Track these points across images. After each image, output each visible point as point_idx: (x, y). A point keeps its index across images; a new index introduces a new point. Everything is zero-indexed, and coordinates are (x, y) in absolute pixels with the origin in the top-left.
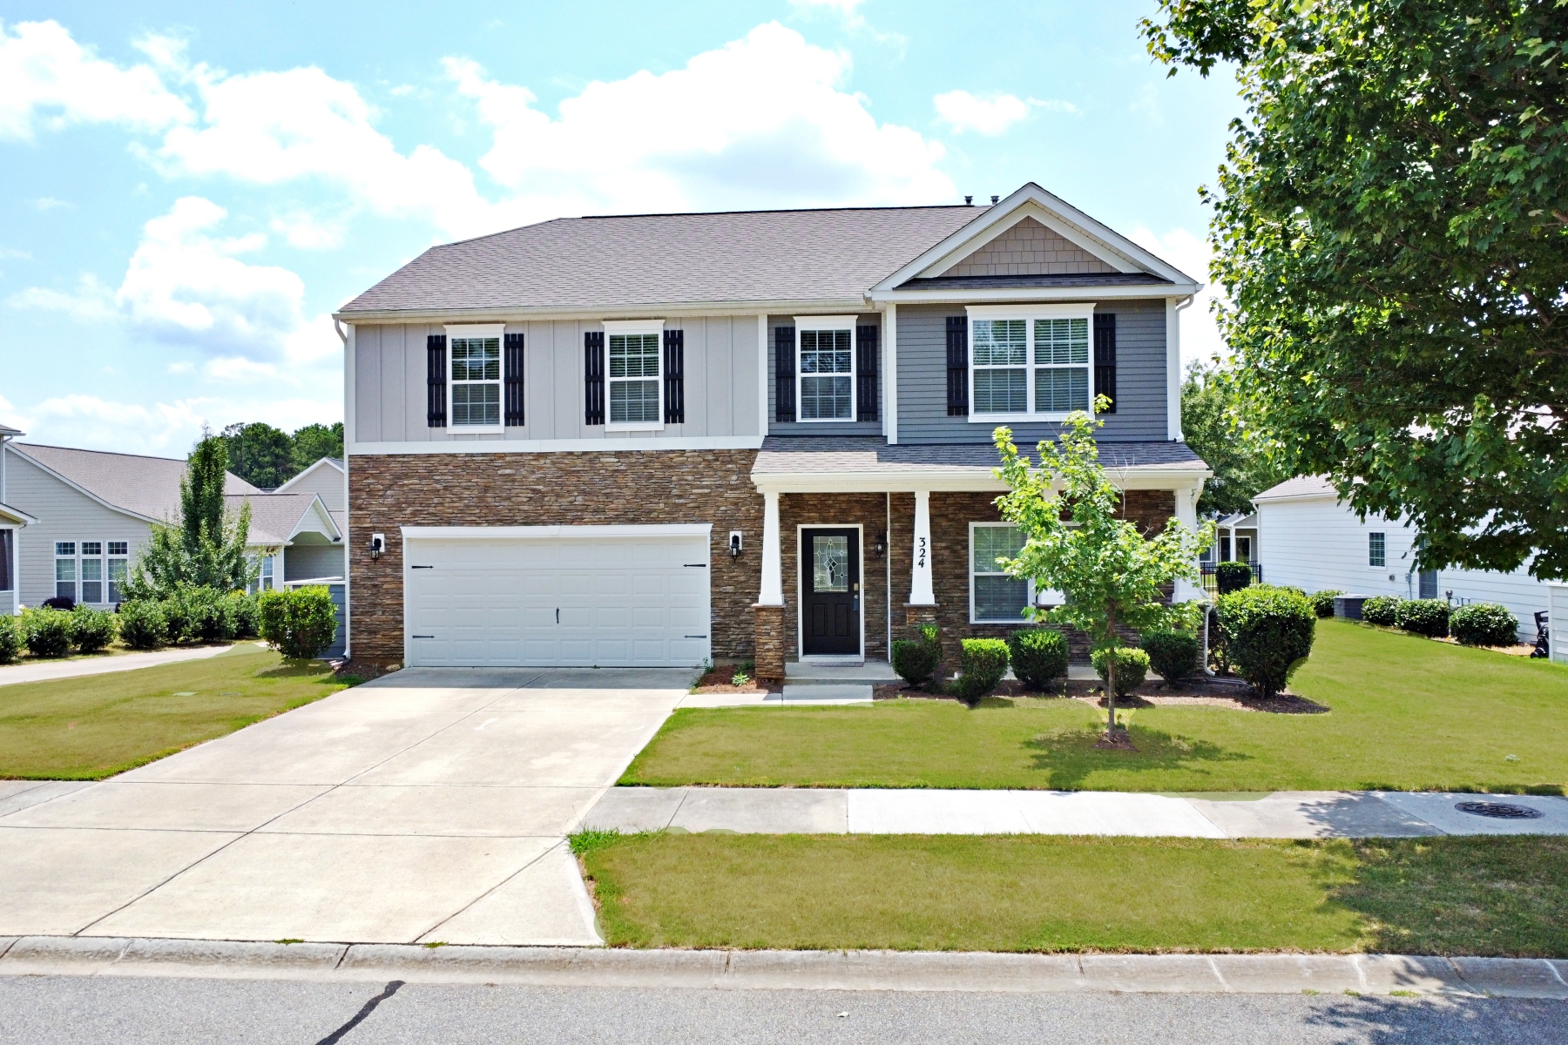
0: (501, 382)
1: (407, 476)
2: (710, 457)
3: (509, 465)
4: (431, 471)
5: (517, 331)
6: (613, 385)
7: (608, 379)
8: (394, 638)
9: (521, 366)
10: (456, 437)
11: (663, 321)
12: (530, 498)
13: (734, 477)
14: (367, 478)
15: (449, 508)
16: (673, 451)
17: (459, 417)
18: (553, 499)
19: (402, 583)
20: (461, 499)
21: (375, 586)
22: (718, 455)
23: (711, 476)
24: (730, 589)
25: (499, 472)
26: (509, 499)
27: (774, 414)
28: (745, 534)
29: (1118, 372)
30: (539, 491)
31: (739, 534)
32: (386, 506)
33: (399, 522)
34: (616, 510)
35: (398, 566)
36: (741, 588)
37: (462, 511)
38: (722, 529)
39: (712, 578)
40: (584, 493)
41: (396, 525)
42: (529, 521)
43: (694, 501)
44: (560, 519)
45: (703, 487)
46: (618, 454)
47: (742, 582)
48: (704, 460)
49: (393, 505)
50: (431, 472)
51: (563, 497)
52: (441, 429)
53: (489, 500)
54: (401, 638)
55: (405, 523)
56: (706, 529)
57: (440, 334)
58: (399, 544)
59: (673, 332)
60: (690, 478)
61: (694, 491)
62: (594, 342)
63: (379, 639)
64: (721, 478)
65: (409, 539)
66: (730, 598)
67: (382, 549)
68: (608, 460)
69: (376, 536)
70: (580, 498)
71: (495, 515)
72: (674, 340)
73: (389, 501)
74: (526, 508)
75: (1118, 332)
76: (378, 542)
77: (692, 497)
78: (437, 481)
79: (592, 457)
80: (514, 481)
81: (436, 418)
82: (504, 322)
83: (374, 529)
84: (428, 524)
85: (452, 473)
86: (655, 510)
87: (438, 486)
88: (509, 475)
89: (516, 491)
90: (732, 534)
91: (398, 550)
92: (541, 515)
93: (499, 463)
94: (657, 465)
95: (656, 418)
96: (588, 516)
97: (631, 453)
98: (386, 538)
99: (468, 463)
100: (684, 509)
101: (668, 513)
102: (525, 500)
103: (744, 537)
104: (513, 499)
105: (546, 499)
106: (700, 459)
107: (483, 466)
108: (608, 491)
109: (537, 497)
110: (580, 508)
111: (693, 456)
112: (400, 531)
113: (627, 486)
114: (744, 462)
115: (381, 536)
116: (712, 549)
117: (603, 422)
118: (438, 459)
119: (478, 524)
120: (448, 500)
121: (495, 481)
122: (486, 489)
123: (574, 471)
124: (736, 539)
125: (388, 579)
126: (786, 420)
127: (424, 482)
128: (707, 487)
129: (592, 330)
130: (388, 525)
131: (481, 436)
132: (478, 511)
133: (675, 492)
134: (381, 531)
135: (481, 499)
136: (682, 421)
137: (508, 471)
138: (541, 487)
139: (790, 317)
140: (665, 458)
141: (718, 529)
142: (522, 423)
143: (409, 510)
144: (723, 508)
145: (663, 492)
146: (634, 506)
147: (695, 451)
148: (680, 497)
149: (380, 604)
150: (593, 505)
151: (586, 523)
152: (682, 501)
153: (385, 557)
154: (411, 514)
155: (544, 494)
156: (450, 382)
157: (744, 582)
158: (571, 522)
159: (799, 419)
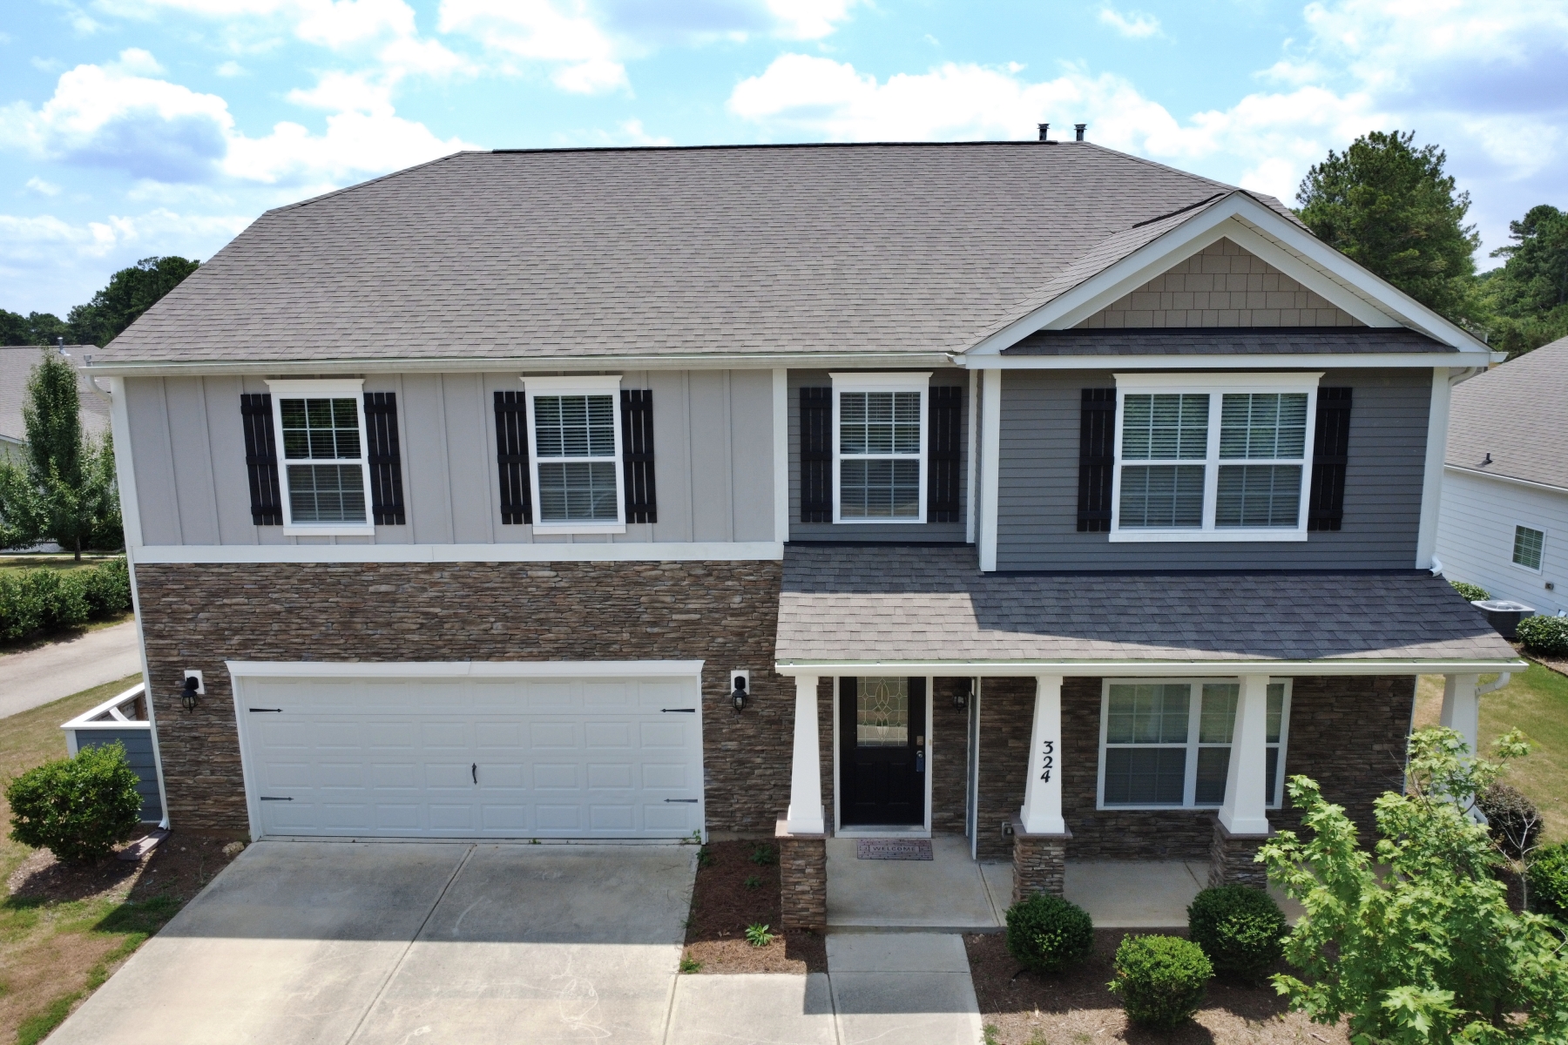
0: (364, 462)
1: (227, 593)
2: (700, 572)
3: (386, 579)
4: (265, 587)
5: (385, 388)
6: (543, 468)
7: (534, 461)
8: (233, 804)
9: (395, 440)
10: (298, 540)
11: (620, 377)
12: (421, 624)
13: (737, 599)
14: (167, 595)
15: (298, 636)
16: (642, 563)
17: (302, 510)
18: (457, 626)
19: (236, 734)
20: (314, 625)
21: (195, 738)
22: (710, 568)
23: (702, 597)
24: (732, 745)
25: (371, 589)
26: (389, 624)
27: (798, 512)
28: (754, 674)
29: (1349, 471)
30: (436, 615)
31: (745, 674)
32: (200, 633)
33: (223, 654)
34: (556, 641)
35: (228, 713)
36: (750, 744)
37: (317, 642)
38: (719, 667)
39: (704, 732)
40: (505, 618)
41: (220, 659)
42: (422, 655)
43: (674, 630)
44: (469, 652)
45: (688, 612)
46: (555, 566)
47: (749, 737)
48: (690, 575)
49: (211, 633)
50: (263, 588)
51: (471, 623)
52: (274, 528)
53: (359, 626)
54: (243, 804)
55: (231, 657)
56: (696, 667)
57: (261, 391)
58: (225, 683)
59: (636, 393)
60: (668, 599)
61: (674, 617)
62: (508, 407)
63: (210, 806)
64: (717, 599)
65: (241, 679)
66: (732, 756)
67: (201, 690)
68: (541, 573)
69: (188, 674)
70: (499, 625)
71: (368, 647)
72: (638, 406)
73: (204, 626)
74: (416, 638)
75: (1354, 413)
76: (193, 682)
77: (671, 625)
78: (276, 601)
79: (515, 572)
80: (394, 601)
81: (265, 512)
82: (361, 376)
83: (187, 664)
84: (267, 659)
85: (298, 591)
86: (615, 642)
87: (278, 607)
88: (387, 593)
89: (399, 615)
90: (734, 674)
91: (226, 692)
92: (440, 647)
93: (369, 576)
94: (616, 581)
95: (613, 514)
96: (512, 649)
97: (576, 564)
98: (204, 675)
99: (322, 576)
100: (660, 640)
101: (636, 646)
102: (414, 627)
103: (752, 678)
104: (395, 626)
105: (446, 626)
106: (682, 574)
107: (344, 580)
108: (542, 616)
109: (433, 624)
110: (499, 638)
111: (671, 570)
112: (225, 668)
113: (571, 610)
114: (751, 578)
115: (197, 674)
116: (703, 693)
117: (529, 520)
118: (273, 570)
119: (344, 659)
120: (294, 626)
121: (365, 601)
122: (353, 611)
123: (488, 589)
124: (740, 682)
125: (214, 730)
126: (817, 520)
127: (255, 601)
128: (695, 611)
129: (505, 387)
130: (206, 659)
131: (337, 540)
132: (342, 641)
133: (645, 617)
134: (197, 666)
135: (346, 625)
136: (653, 519)
137: (384, 588)
138: (437, 610)
139: (824, 373)
140: (629, 572)
141: (713, 668)
142: (402, 521)
143: (236, 639)
144: (720, 640)
145: (629, 617)
146: (584, 635)
147: (675, 562)
148: (654, 624)
149: (207, 762)
150: (519, 635)
151: (510, 659)
152: (656, 630)
153: (207, 701)
154: (239, 644)
155: (442, 621)
156: (283, 463)
157: (754, 737)
158: (488, 657)
159: (837, 518)
